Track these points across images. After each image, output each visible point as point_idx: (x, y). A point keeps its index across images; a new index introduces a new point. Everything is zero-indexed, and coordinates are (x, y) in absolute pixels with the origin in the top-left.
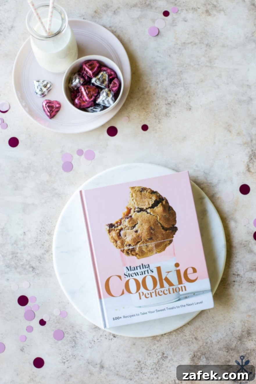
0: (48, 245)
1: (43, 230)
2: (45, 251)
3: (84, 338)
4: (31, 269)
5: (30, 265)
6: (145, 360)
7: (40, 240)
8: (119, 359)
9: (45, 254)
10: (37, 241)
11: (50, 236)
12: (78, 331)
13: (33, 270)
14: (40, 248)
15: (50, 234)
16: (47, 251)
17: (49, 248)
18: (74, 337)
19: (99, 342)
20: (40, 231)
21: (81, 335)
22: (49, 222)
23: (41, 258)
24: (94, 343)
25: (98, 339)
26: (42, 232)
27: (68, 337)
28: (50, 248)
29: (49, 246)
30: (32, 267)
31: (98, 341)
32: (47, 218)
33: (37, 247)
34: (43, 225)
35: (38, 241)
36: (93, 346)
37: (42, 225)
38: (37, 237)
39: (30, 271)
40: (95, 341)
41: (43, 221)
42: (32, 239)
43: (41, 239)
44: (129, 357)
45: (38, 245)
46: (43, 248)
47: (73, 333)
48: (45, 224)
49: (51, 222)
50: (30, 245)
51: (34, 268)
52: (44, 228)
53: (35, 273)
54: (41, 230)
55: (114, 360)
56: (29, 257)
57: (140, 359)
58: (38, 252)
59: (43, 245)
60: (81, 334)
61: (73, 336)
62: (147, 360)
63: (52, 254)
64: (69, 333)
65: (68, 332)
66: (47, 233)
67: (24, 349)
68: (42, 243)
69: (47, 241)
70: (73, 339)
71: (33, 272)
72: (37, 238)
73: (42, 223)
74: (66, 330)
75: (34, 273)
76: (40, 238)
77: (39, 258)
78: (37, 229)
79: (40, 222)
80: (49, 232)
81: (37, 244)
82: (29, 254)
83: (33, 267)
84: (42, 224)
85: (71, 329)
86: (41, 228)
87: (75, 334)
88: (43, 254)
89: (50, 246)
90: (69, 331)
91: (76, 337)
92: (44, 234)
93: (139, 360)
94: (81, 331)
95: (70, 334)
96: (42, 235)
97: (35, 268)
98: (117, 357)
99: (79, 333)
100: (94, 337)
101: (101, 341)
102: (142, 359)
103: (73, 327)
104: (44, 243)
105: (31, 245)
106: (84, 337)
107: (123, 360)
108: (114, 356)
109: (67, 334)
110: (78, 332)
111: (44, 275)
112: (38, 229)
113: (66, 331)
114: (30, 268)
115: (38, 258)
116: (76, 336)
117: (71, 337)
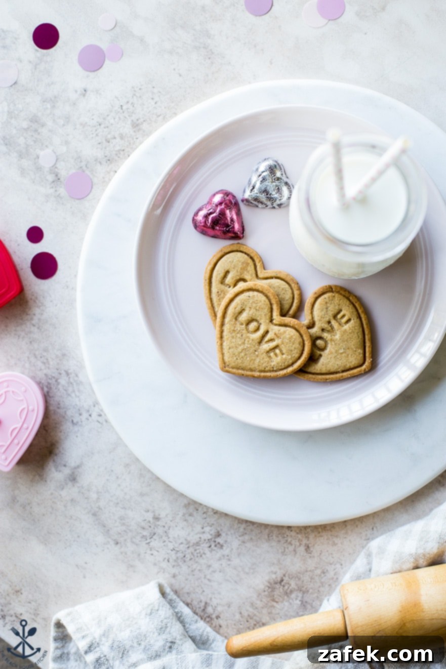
0: (118, 148)
1: (128, 109)
2: (106, 156)
3: (73, 395)
4: (50, 178)
5: (56, 168)
6: (171, 521)
7: (108, 127)
8: (119, 485)
9: (100, 163)
10: (100, 125)
11: (135, 132)
12: (70, 371)
13: (53, 182)
14: (99, 143)
15: (137, 125)
16: (109, 160)
17: (116, 155)
18: (54, 380)
19: (98, 422)
20: (121, 106)
21: (71, 383)
22: (153, 99)
23: (86, 166)
24: (87, 419)
25: (100, 415)
26: (123, 112)
27: (41, 370)
28: (119, 157)
29: (119, 151)
30: (57, 176)
31: (100, 419)
32: (154, 87)
33: (92, 138)
34: (135, 97)
35: (103, 126)
36: (82, 422)
37: (133, 97)
38: (108, 116)
39: (47, 180)
40: (90, 415)
41: (140, 89)
42: (93, 115)
43: (112, 124)
44: (142, 495)
45: (97, 135)
46: (105, 148)
47: (57, 369)
48: (140, 97)
49: (156, 103)
50: (81, 124)
51: (59, 179)
52: (133, 106)
53: (56, 191)
54: (124, 108)
55: (108, 480)
56: (64, 149)
57: (163, 515)
58: (89, 150)
59: (109, 142)
60: (72, 380)
61: (53, 375)
62: (176, 526)
63: (116, 172)
64: (49, 364)
65: (47, 359)
66: (132, 121)
68: (109, 136)
69: (122, 137)
70: (50, 381)
71: (52, 187)
72: (104, 119)
73: (135, 91)
74: (45, 354)
75: (52, 191)
76: (112, 121)
77: (83, 164)
78: (116, 97)
79: (133, 87)
80: (138, 120)
81: (96, 130)
82: (67, 143)
83: (59, 175)
84: (135, 95)
85: (57, 356)
86: (128, 102)
87: (60, 374)
88: (96, 160)
89: (122, 153)
90: (50, 360)
91: (56, 381)
92: (125, 117)
93: (159, 515)
94: (77, 376)
95: (49, 368)
96: (120, 118)
97: (62, 179)
98: (117, 478)
99: (69, 378)
100: (94, 406)
101: (104, 423)
102: (167, 515)
103: (64, 355)
104: (115, 138)
105: (84, 125)
106: (74, 391)
107: (126, 494)
108: (112, 471)
109: (44, 363)
110: (68, 374)
111: (71, 208)
112: (119, 100)
113: (44, 356)
114: (51, 173)
115: (81, 162)
116: (59, 381)
117: (46, 375)
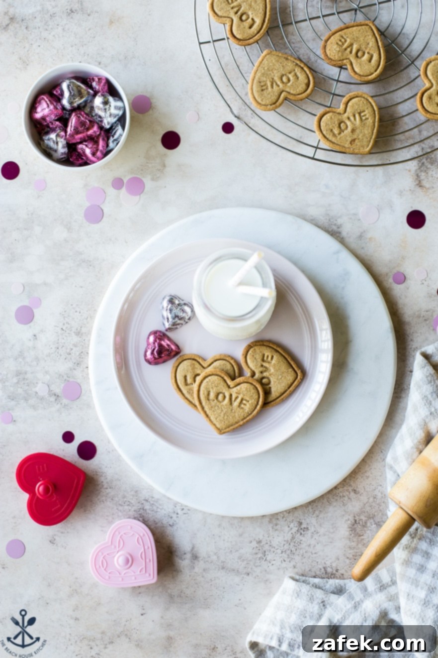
0: (78, 354)
1: (67, 328)
2: (75, 363)
3: (159, 510)
4: (53, 399)
5: (51, 391)
6: (268, 537)
7: (63, 346)
8: (224, 540)
9: (74, 369)
10: (58, 348)
11: (80, 337)
12: (147, 498)
13: (56, 400)
14: (66, 359)
15: (79, 333)
16: (78, 364)
17: (80, 358)
18: (142, 510)
19: (185, 514)
20: (62, 329)
21: (153, 504)
22: (76, 312)
23: (68, 377)
24: (177, 517)
25: (183, 509)
26: (66, 331)
27: (130, 510)
28: (82, 358)
29: (80, 354)
30: (55, 395)
31: (184, 511)
32: (72, 305)
33: (59, 359)
34: (66, 319)
35: (60, 348)
36: (175, 521)
37: (64, 319)
38: (58, 340)
39: (52, 402)
40: (177, 514)
41: (65, 312)
42: (50, 346)
43: (64, 343)
44: (241, 535)
45: (61, 355)
46: (71, 359)
47: (139, 503)
48: (69, 316)
49: (80, 313)
50: (47, 356)
51: (58, 396)
52: (69, 324)
53: (61, 404)
54: (64, 328)
55: (215, 542)
56: (48, 377)
57: (261, 537)
58: (62, 367)
59: (70, 354)
60: (152, 502)
61: (139, 508)
62: (273, 538)
63: (87, 367)
64: (132, 503)
65: (129, 502)
66: (74, 332)
67: (55, 539)
68: (68, 351)
69: (75, 346)
70: (140, 512)
71: (58, 403)
72: (58, 343)
73: (63, 315)
74: (125, 499)
75: (59, 405)
76: (63, 341)
77: (65, 377)
78: (55, 326)
79: (60, 314)
80: (77, 330)
81: (58, 353)
82: (47, 372)
83: (57, 394)
84: (64, 317)
85: (133, 496)
86: (64, 324)
87: (142, 504)
88: (71, 369)
89: (82, 354)
90: (131, 501)
91: (143, 509)
92: (69, 333)
93: (259, 539)
94: (153, 497)
95: (133, 506)
96: (66, 336)
97: (60, 395)
98: (220, 536)
99: (149, 502)
100: (175, 507)
101: (189, 512)
102: (263, 536)
103: (136, 492)
104: (72, 349)
105: (49, 355)
106: (158, 507)
107: (231, 542)
108: (214, 535)
109: (128, 505)
110: (147, 501)
111: (77, 406)
112: (58, 327)
113: (126, 501)
114: (51, 396)
115: (63, 377)
116: (145, 508)
117: (135, 511)
